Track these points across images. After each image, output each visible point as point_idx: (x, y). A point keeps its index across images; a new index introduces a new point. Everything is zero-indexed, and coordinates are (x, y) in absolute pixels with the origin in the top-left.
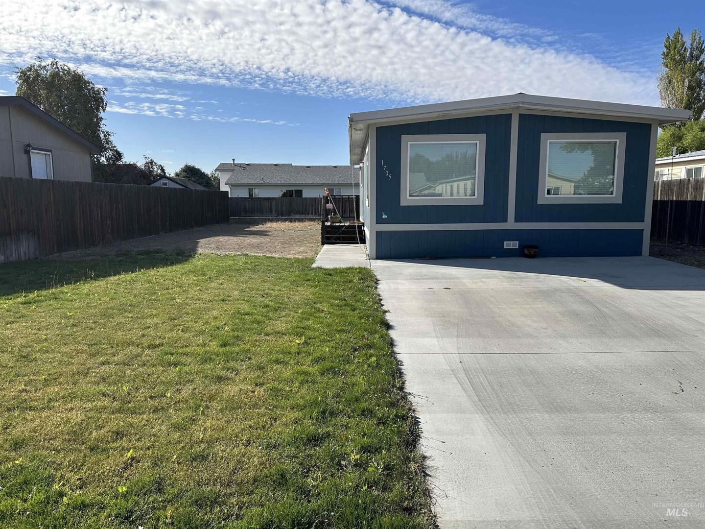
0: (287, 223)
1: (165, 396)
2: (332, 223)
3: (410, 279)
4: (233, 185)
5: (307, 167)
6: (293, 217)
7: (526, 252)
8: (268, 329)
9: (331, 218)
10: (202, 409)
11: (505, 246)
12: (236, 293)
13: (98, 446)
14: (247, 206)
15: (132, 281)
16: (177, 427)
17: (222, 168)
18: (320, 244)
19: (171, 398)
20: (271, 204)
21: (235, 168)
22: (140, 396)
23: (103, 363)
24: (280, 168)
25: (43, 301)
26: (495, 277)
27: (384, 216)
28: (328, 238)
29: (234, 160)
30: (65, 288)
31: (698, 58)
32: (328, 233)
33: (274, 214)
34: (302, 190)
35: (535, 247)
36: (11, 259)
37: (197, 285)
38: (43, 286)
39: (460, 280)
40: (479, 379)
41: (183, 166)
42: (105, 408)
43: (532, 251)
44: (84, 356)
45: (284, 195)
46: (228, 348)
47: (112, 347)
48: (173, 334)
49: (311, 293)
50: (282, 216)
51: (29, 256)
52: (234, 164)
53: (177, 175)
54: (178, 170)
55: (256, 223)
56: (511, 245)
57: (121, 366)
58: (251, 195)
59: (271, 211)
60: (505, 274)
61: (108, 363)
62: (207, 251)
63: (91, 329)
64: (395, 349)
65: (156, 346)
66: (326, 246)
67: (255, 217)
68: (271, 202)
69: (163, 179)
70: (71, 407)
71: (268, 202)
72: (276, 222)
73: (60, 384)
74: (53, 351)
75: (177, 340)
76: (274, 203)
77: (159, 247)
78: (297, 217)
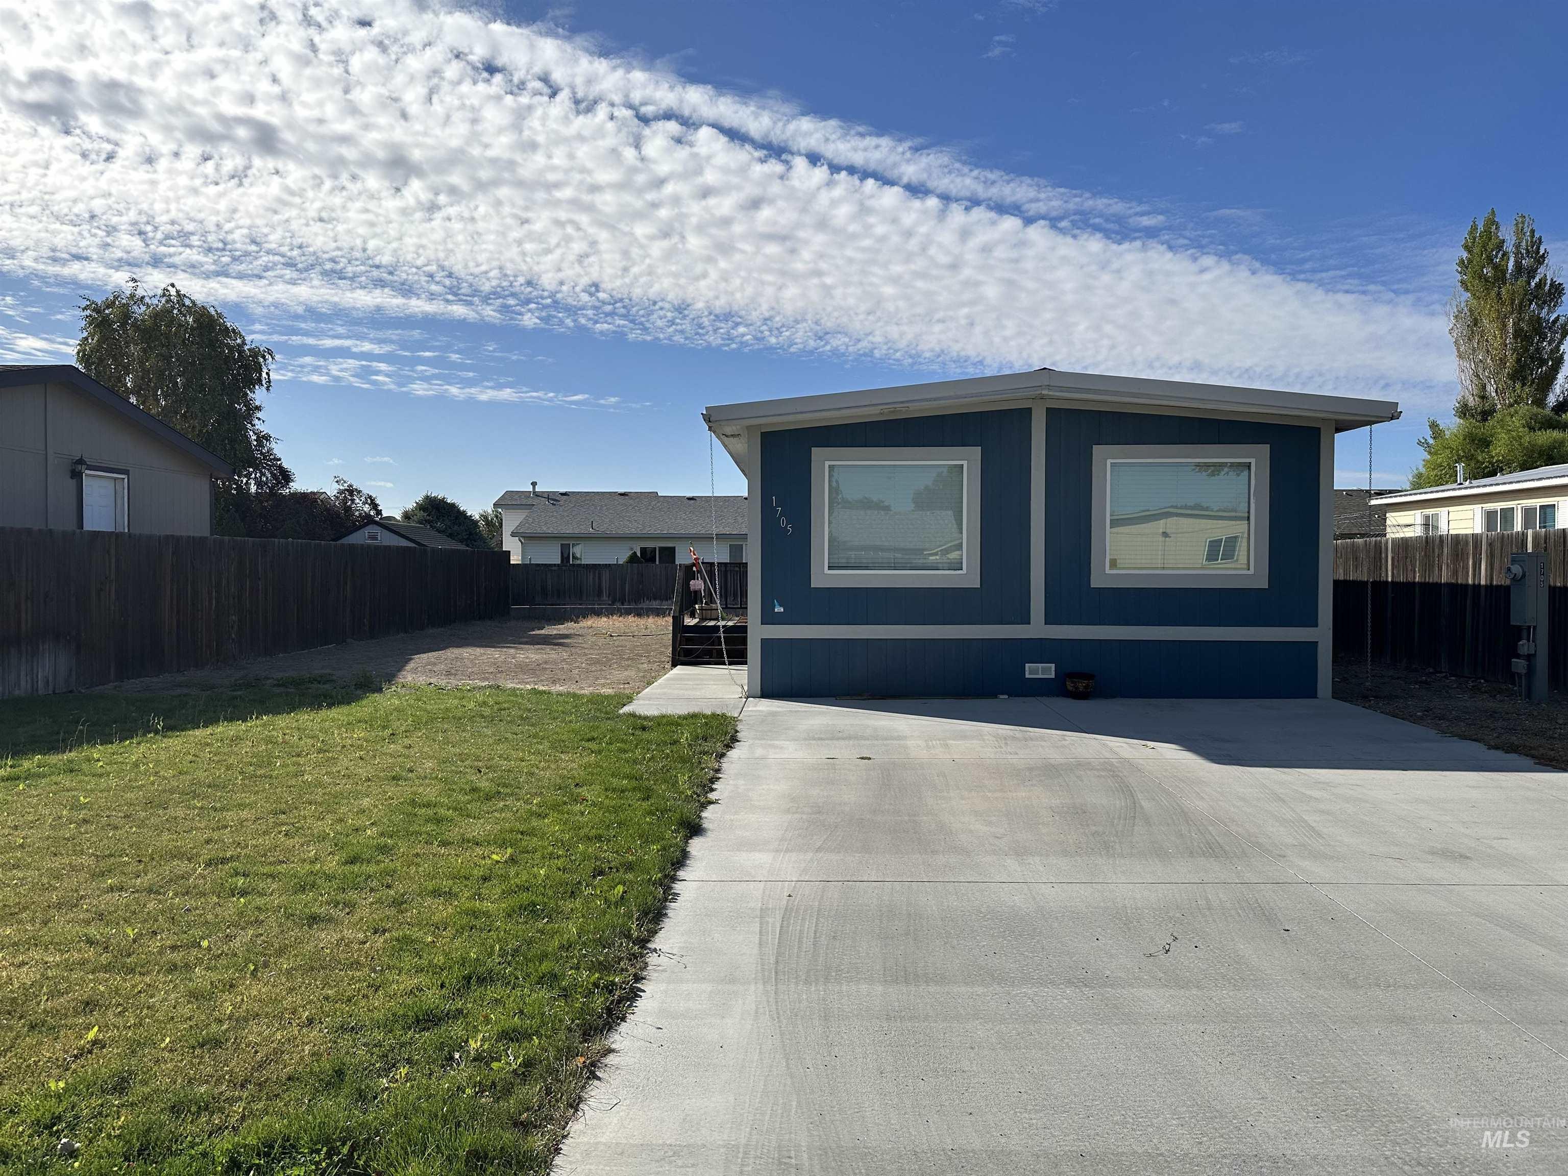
0: (631, 619)
1: (200, 946)
2: (703, 619)
3: (805, 739)
4: (527, 538)
5: (690, 499)
6: (645, 605)
7: (1070, 686)
8: (454, 834)
9: (701, 609)
10: (252, 968)
11: (1027, 673)
12: (429, 764)
13: (44, 1023)
14: (549, 582)
15: (237, 739)
16: (194, 996)
17: (509, 501)
18: (668, 666)
19: (209, 949)
20: (600, 578)
21: (536, 501)
22: (154, 945)
23: (111, 889)
24: (631, 501)
25: (44, 776)
26: (979, 736)
27: (779, 609)
28: (688, 653)
29: (534, 484)
30: (97, 752)
32: (689, 641)
33: (605, 598)
34: (674, 548)
35: (1090, 677)
36: (17, 692)
37: (360, 748)
38: (52, 746)
39: (902, 742)
40: (802, 926)
41: (419, 498)
42: (83, 963)
43: (1081, 685)
44: (83, 875)
45: (633, 559)
46: (356, 868)
47: (140, 861)
48: (266, 841)
49: (580, 766)
50: (623, 604)
51: (54, 688)
52: (534, 492)
53: (407, 516)
54: (410, 505)
55: (561, 618)
56: (1043, 671)
57: (144, 894)
58: (565, 558)
59: (600, 593)
60: (1000, 731)
61: (121, 889)
62: (422, 680)
63: (116, 828)
64: (681, 874)
65: (224, 861)
66: (679, 670)
67: (564, 604)
68: (599, 574)
69: (371, 526)
70: (23, 961)
71: (594, 573)
72: (607, 616)
73: (20, 922)
74: (28, 866)
75: (270, 850)
76: (606, 576)
77: (327, 671)
78: (655, 604)
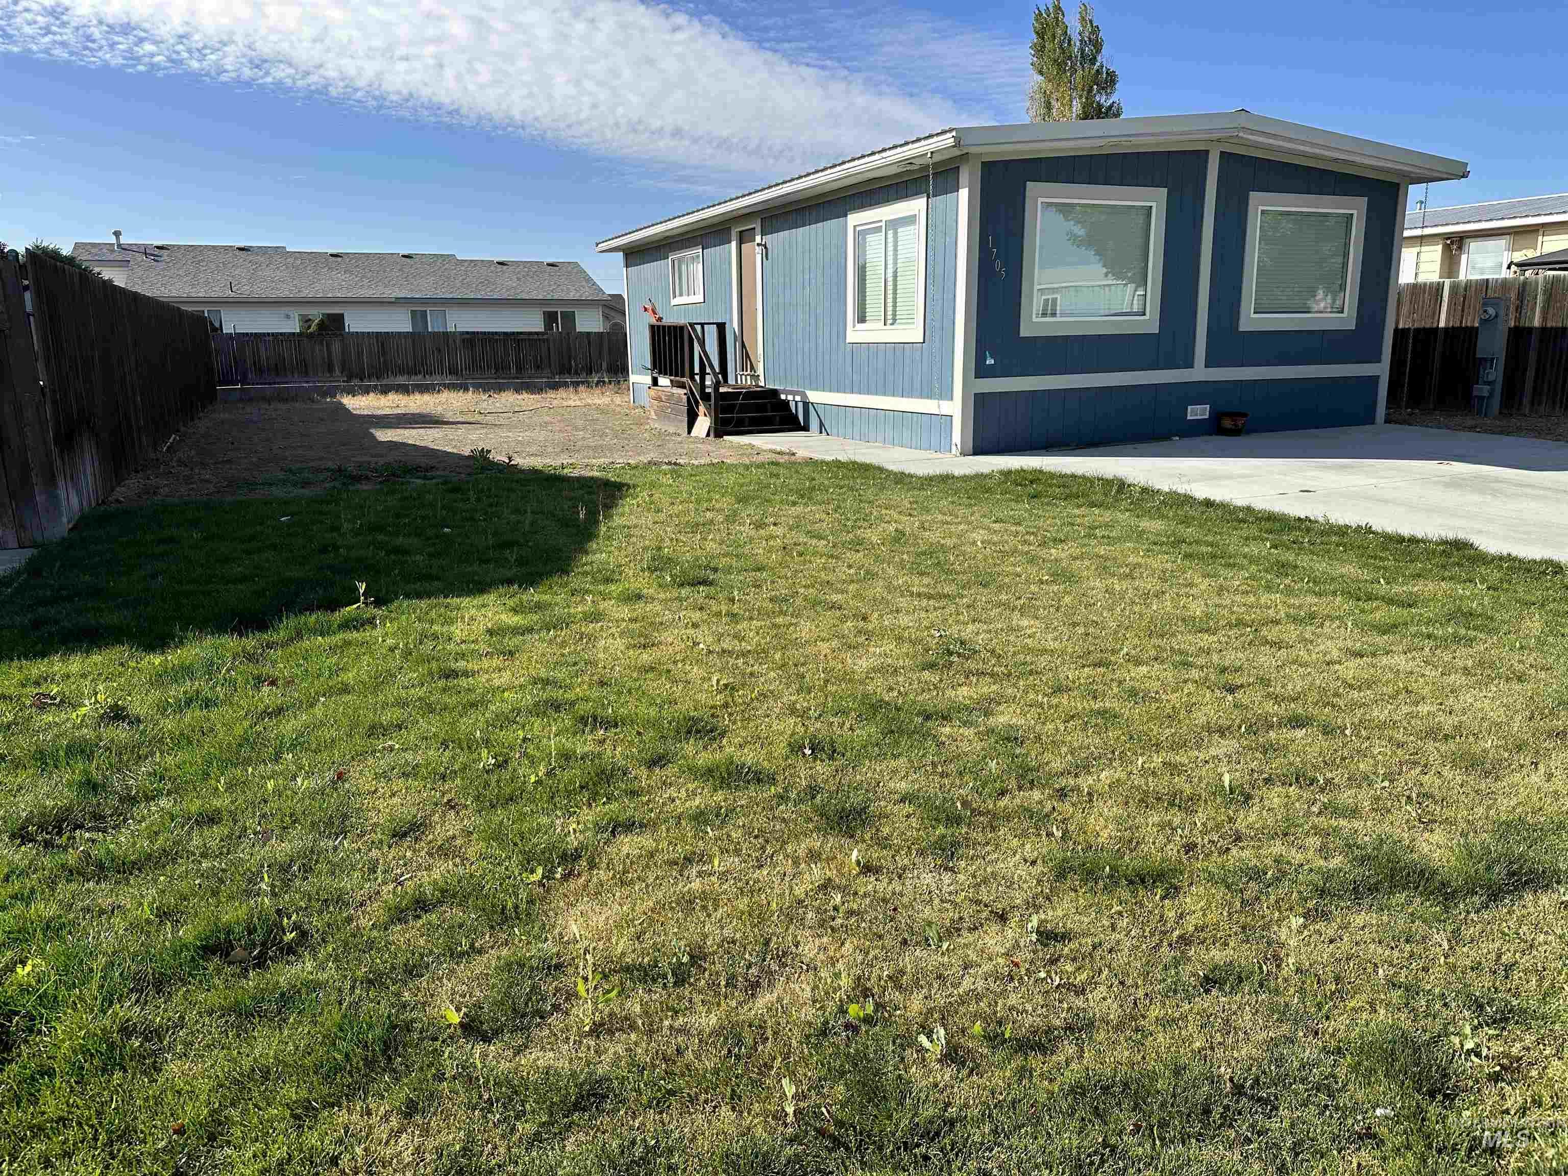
6: (392, 381)
11: (1189, 415)
21: (129, 256)
27: (990, 361)
29: (117, 234)
31: (1093, 61)
33: (338, 373)
34: (342, 315)
35: (1242, 414)
50: (362, 381)
52: (119, 245)
56: (1200, 412)
68: (328, 344)
71: (322, 343)
76: (337, 346)
